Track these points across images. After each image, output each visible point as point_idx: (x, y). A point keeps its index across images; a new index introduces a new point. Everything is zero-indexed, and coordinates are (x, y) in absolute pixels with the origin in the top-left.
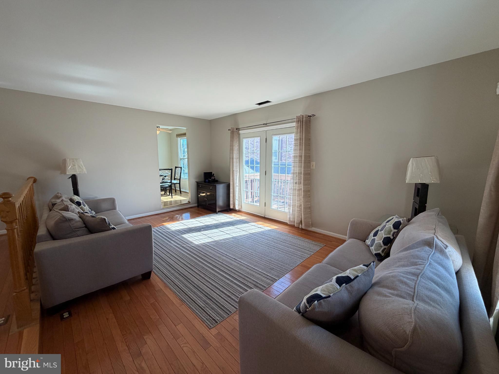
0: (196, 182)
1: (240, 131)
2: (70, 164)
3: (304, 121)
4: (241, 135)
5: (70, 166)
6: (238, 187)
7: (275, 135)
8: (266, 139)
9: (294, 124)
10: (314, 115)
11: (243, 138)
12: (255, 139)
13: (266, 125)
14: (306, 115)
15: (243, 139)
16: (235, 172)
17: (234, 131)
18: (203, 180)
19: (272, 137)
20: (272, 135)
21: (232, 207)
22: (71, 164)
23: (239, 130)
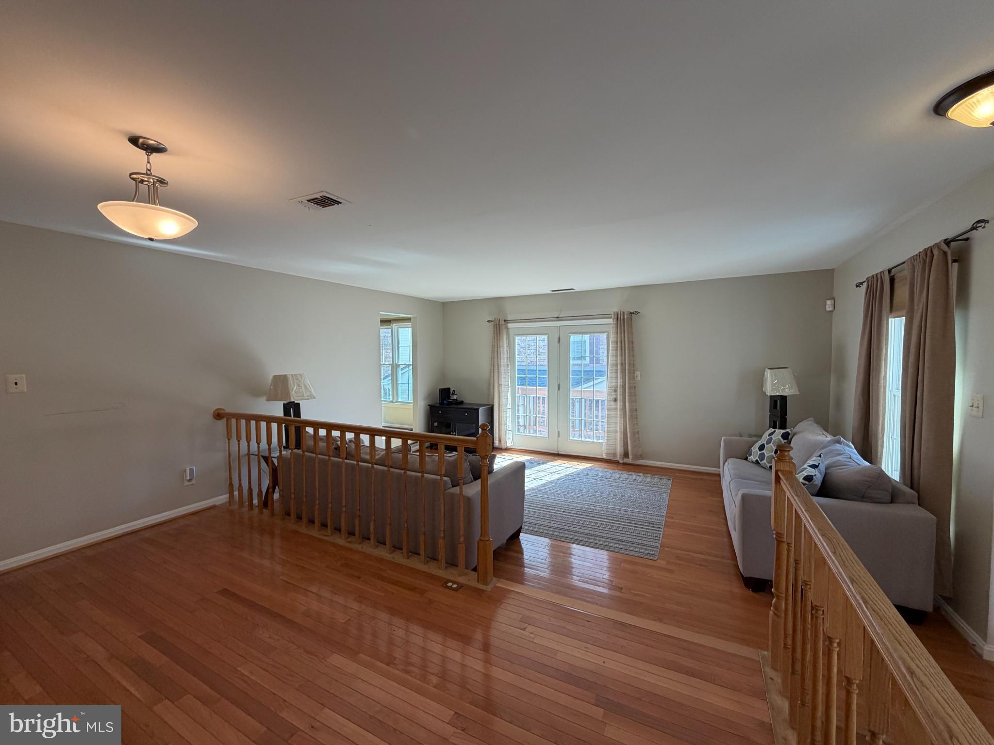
0: (428, 405)
1: (509, 324)
2: (294, 384)
3: (625, 320)
4: (510, 330)
5: (294, 386)
6: (510, 410)
7: (574, 333)
8: (559, 338)
9: (610, 321)
10: (637, 313)
11: (515, 335)
12: (539, 337)
13: (558, 318)
14: (628, 312)
15: (515, 336)
16: (503, 386)
17: (500, 323)
18: (439, 402)
19: (570, 336)
20: (570, 333)
22: (296, 384)
23: (508, 323)
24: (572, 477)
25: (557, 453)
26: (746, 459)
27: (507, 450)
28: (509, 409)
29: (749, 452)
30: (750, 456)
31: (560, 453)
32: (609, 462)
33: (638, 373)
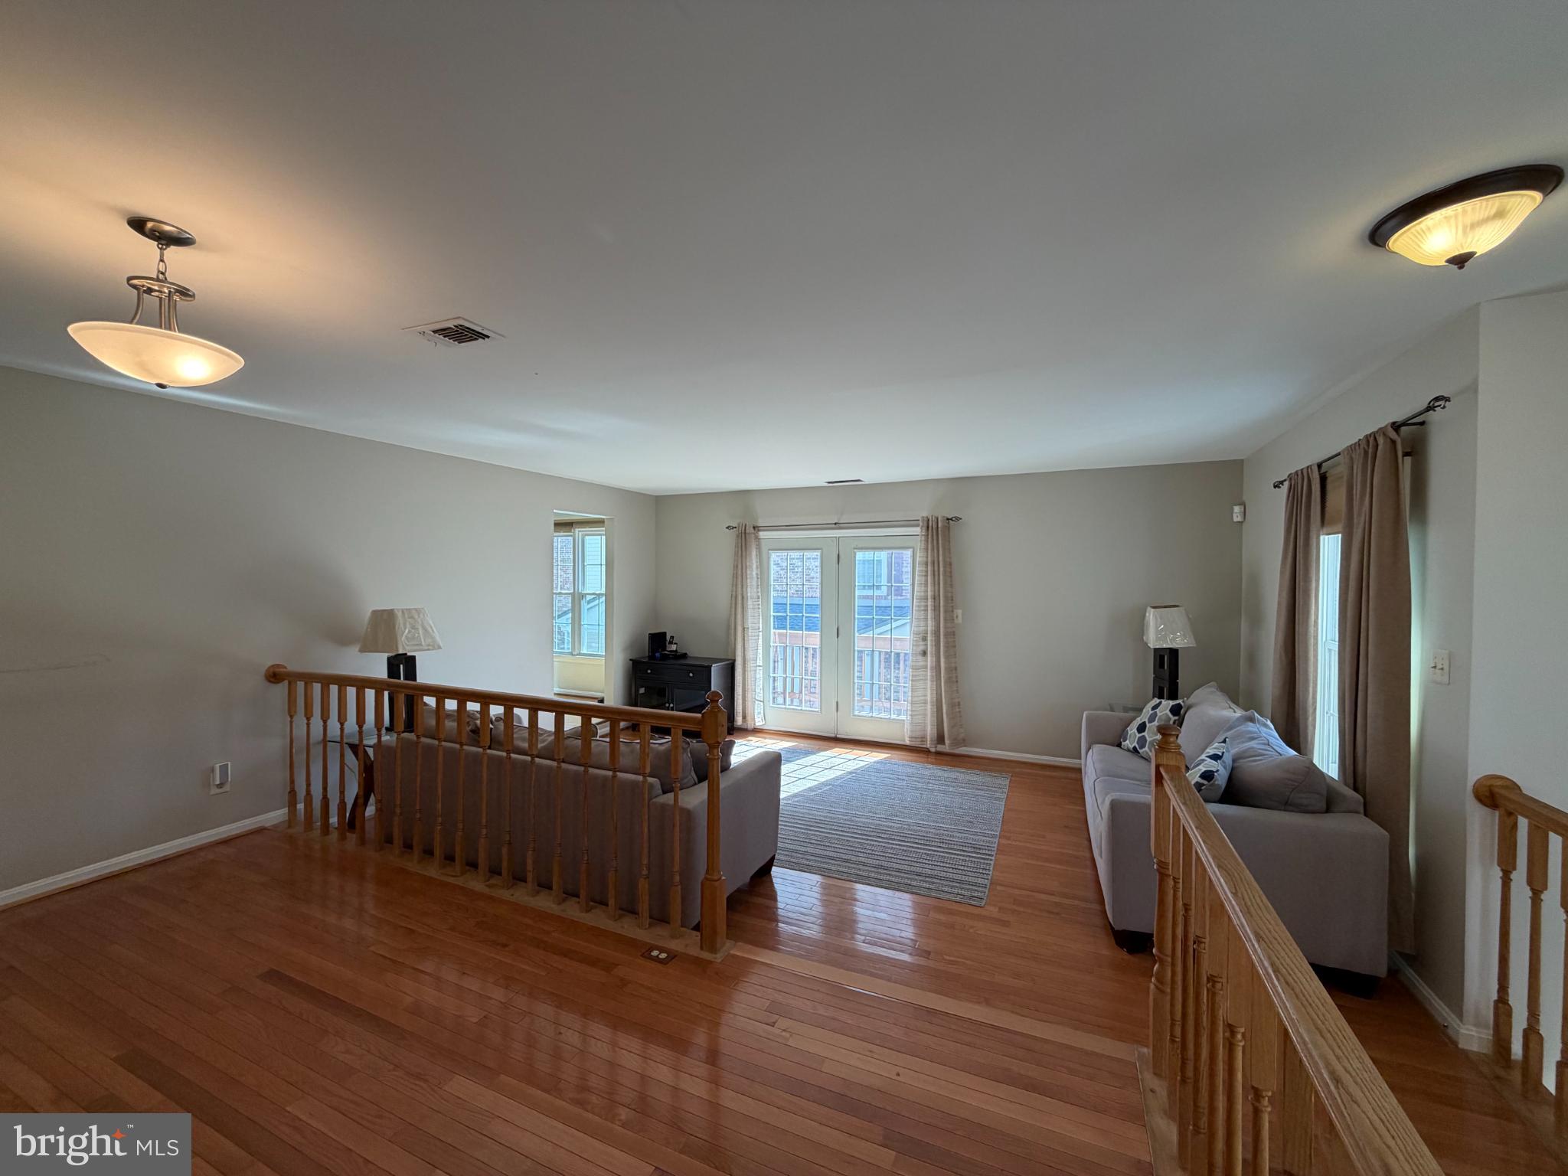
0: (631, 660)
1: (761, 533)
2: (405, 624)
3: (940, 529)
4: (763, 543)
5: (405, 629)
6: (761, 668)
7: (862, 548)
8: (839, 555)
9: (917, 530)
10: (958, 519)
11: (769, 550)
12: (808, 554)
13: (837, 525)
14: (944, 517)
15: (770, 552)
16: (750, 631)
17: (747, 531)
18: (647, 655)
19: (855, 553)
20: (855, 549)
21: (739, 721)
22: (408, 625)
23: (759, 531)
24: (856, 776)
25: (834, 735)
26: (1119, 745)
27: (756, 731)
28: (760, 666)
29: (1123, 735)
30: (1125, 741)
31: (838, 736)
32: (915, 750)
33: (959, 612)
